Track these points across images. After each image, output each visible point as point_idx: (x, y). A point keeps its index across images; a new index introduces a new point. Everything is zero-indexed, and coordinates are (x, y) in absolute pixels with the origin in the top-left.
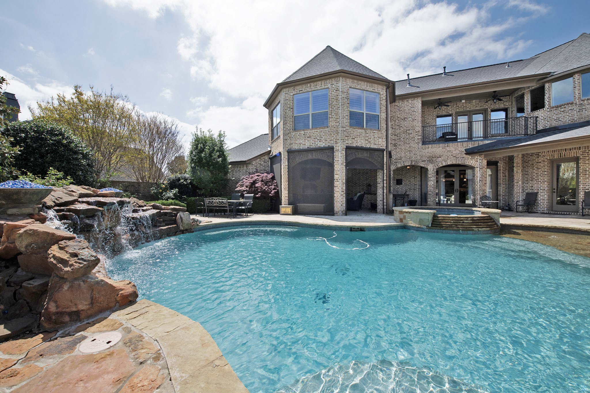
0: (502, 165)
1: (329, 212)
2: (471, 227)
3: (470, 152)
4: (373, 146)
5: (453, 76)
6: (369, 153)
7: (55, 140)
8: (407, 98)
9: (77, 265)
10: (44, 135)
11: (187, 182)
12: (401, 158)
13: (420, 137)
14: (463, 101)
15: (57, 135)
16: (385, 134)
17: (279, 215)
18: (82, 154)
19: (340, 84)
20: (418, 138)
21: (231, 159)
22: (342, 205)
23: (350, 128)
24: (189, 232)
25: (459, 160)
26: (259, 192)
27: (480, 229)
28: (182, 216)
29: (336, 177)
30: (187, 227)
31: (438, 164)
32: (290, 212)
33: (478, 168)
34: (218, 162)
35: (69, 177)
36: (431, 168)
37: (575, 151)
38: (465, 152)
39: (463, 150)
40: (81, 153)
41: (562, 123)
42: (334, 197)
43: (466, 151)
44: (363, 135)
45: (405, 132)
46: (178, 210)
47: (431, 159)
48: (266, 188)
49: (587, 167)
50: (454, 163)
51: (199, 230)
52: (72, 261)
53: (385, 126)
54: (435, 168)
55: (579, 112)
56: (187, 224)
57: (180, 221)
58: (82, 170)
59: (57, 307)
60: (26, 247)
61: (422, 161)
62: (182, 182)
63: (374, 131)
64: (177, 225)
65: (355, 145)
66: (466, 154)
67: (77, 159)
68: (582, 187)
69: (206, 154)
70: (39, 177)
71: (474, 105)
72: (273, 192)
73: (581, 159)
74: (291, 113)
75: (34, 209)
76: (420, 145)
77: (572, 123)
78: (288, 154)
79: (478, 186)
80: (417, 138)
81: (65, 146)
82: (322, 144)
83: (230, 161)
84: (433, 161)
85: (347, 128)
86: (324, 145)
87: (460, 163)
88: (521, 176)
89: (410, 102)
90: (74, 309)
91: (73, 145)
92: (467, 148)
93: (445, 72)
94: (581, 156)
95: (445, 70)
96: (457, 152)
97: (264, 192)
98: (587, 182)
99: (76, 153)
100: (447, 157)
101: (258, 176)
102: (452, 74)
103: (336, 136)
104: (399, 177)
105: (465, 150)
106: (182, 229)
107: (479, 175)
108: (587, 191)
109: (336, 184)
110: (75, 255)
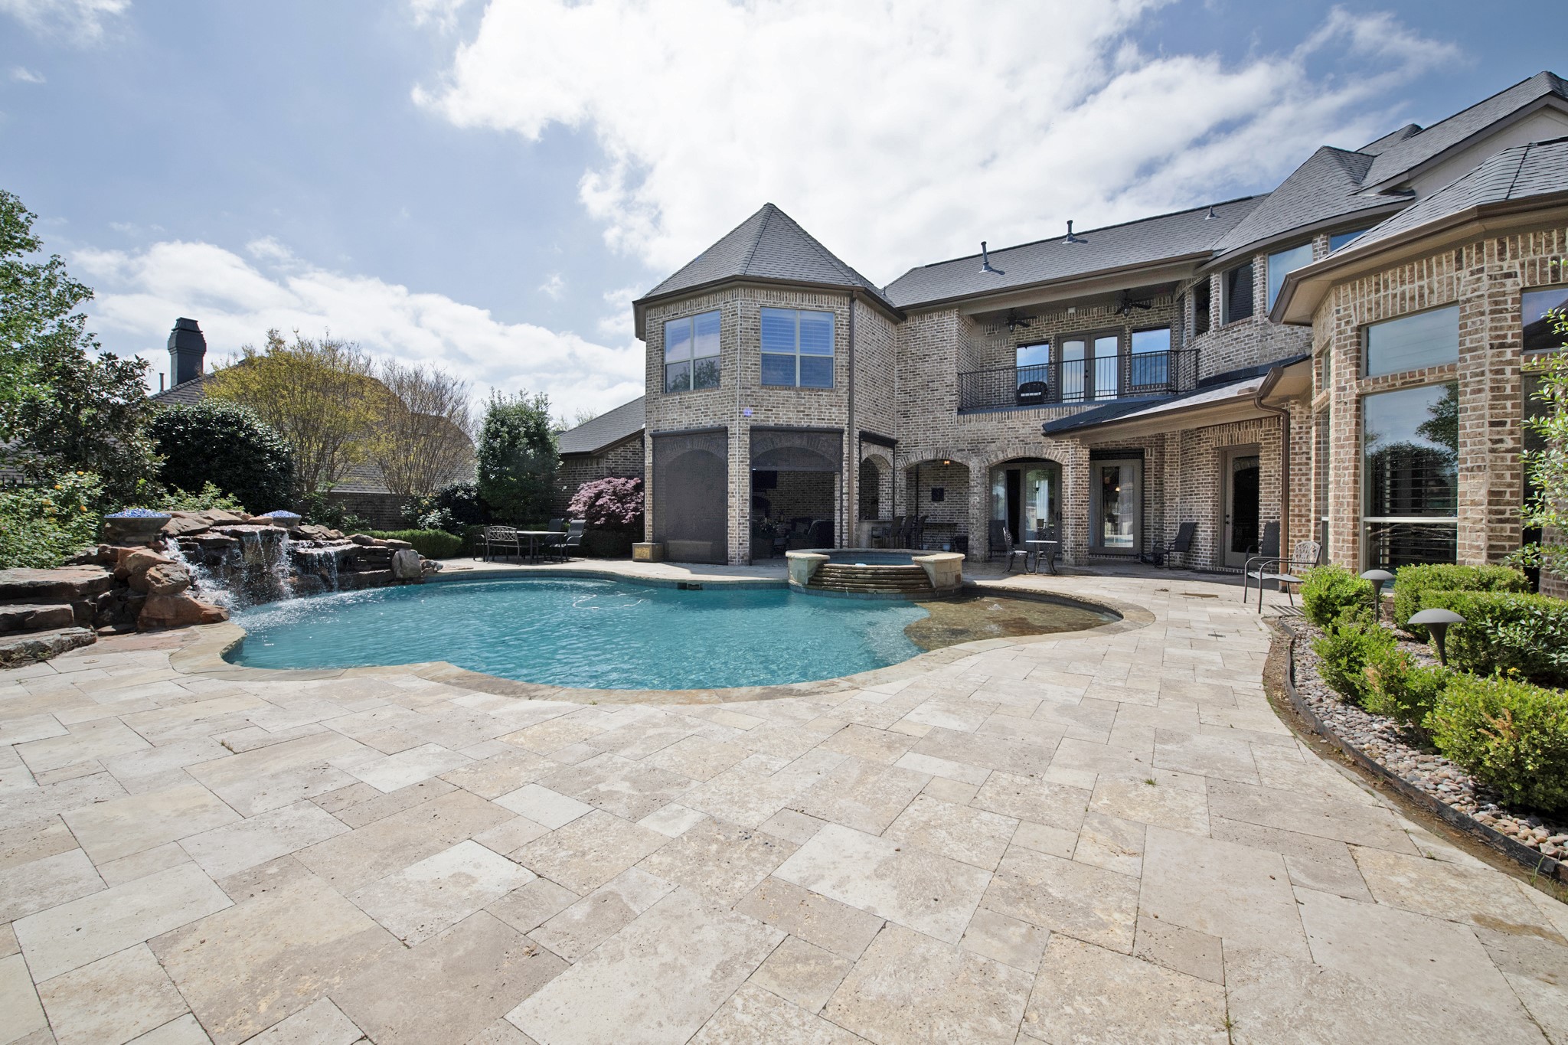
0: (1153, 458)
1: (719, 558)
2: (865, 587)
3: (1053, 431)
4: (814, 424)
5: (1086, 242)
6: (805, 438)
7: (227, 433)
8: (928, 312)
9: (167, 583)
10: (211, 426)
11: (470, 495)
12: (916, 444)
13: (954, 398)
14: (1072, 311)
15: (231, 424)
16: (845, 397)
17: (631, 562)
18: (271, 452)
19: (739, 302)
20: (951, 399)
21: (562, 447)
22: (740, 544)
23: (762, 388)
24: (415, 583)
25: (1029, 449)
26: (603, 516)
27: (879, 591)
28: (403, 556)
29: (731, 487)
30: (411, 574)
31: (990, 456)
32: (648, 557)
33: (1070, 468)
34: (529, 456)
35: (230, 495)
36: (974, 464)
37: (1253, 430)
38: (1043, 431)
39: (1039, 425)
40: (268, 451)
41: (1234, 365)
42: (728, 527)
43: (1044, 429)
44: (793, 401)
45: (925, 386)
46: (398, 547)
47: (976, 447)
48: (618, 508)
49: (1272, 467)
50: (1021, 454)
51: (437, 581)
52: (164, 579)
53: (846, 380)
54: (983, 465)
55: (1261, 341)
56: (412, 569)
57: (398, 563)
58: (268, 480)
59: (148, 613)
60: (134, 569)
61: (959, 451)
62: (461, 496)
63: (820, 393)
64: (392, 571)
65: (771, 424)
66: (1044, 435)
67: (261, 461)
68: (1264, 513)
69: (503, 442)
70: (192, 494)
71: (1096, 317)
72: (630, 514)
73: (1262, 448)
74: (660, 359)
75: (150, 537)
76: (955, 414)
77: (1249, 366)
78: (654, 441)
79: (1069, 506)
80: (947, 399)
81: (243, 441)
82: (708, 422)
83: (561, 452)
84: (979, 449)
85: (754, 389)
86: (712, 423)
87: (1033, 455)
88: (1179, 484)
89: (936, 319)
90: (161, 617)
91: (253, 439)
92: (1047, 421)
93: (1070, 234)
94: (1263, 442)
95: (1070, 229)
96: (1028, 430)
97: (611, 515)
98: (1271, 501)
99: (262, 451)
100: (1006, 442)
101: (609, 482)
102: (1085, 238)
103: (731, 406)
104: (939, 485)
105: (1043, 426)
106: (402, 576)
107: (1070, 483)
108: (1271, 521)
109: (731, 501)
110: (167, 575)
